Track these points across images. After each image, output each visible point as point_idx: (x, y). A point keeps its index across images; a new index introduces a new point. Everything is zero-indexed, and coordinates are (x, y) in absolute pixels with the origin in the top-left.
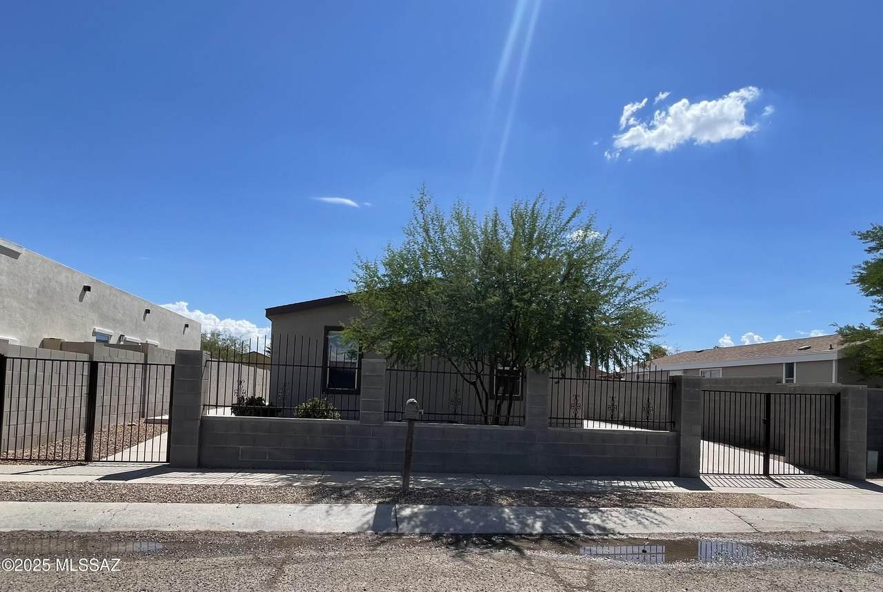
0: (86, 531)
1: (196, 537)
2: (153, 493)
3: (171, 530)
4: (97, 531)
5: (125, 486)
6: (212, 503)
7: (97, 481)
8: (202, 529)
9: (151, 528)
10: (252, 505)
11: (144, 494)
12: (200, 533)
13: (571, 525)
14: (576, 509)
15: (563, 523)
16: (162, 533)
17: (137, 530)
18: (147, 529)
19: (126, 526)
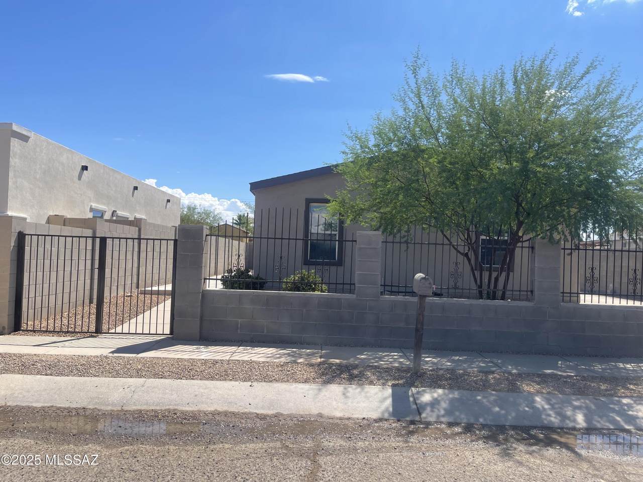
0: (109, 408)
1: (218, 418)
2: (167, 369)
3: (191, 409)
4: (119, 409)
5: (139, 361)
6: (225, 380)
7: (111, 355)
8: (220, 409)
9: (171, 407)
10: (264, 384)
11: (158, 369)
12: (219, 413)
13: (618, 419)
14: (617, 399)
15: (608, 416)
16: (182, 412)
17: (158, 408)
18: (167, 407)
19: (147, 404)
